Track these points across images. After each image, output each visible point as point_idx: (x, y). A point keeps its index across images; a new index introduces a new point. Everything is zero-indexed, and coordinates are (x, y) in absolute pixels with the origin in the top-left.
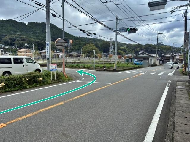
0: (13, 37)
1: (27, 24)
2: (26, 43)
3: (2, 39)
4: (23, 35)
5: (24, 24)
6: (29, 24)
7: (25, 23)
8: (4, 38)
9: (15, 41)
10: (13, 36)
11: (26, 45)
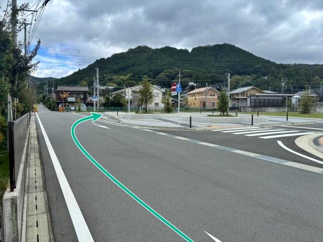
0: (171, 73)
1: (190, 51)
2: (191, 81)
3: (157, 77)
4: (185, 69)
5: (185, 51)
6: (194, 50)
7: (187, 49)
8: (159, 76)
9: (174, 79)
10: (171, 71)
11: (191, 84)
